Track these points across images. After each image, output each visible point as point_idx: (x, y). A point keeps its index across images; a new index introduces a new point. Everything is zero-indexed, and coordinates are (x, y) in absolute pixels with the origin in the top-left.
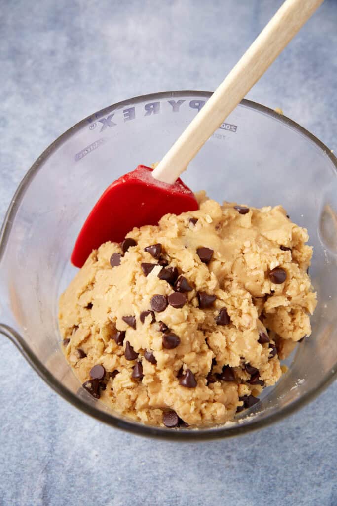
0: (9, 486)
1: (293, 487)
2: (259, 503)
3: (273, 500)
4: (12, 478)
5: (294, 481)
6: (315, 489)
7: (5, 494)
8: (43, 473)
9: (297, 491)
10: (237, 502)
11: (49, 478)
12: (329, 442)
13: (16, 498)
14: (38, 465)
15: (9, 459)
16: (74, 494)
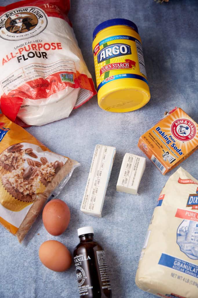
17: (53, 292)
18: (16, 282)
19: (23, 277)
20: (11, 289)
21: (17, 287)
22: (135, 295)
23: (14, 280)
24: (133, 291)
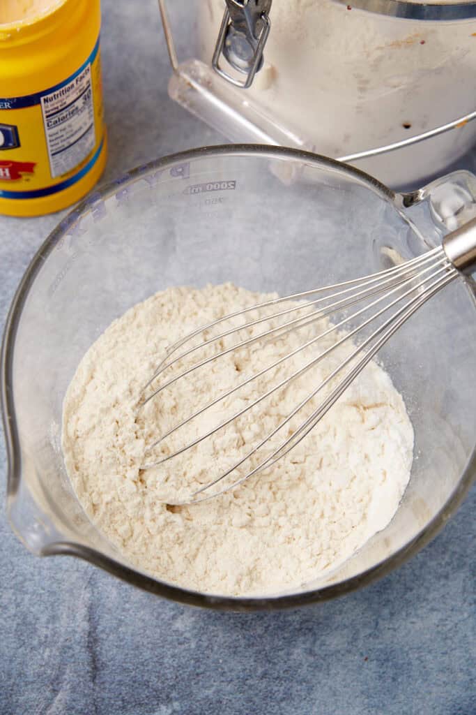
0: (42, 608)
1: (413, 582)
2: (372, 606)
3: (389, 601)
4: (45, 598)
5: (415, 575)
6: (442, 583)
7: (38, 619)
8: (86, 588)
9: (419, 587)
10: (344, 606)
11: (95, 594)
12: (455, 523)
13: (53, 623)
14: (79, 578)
15: (40, 573)
16: (131, 612)
17: (147, 618)
18: (27, 583)
19: (49, 569)
20: (14, 606)
21: (30, 600)
22: (410, 626)
23: (20, 578)
24: (404, 614)
